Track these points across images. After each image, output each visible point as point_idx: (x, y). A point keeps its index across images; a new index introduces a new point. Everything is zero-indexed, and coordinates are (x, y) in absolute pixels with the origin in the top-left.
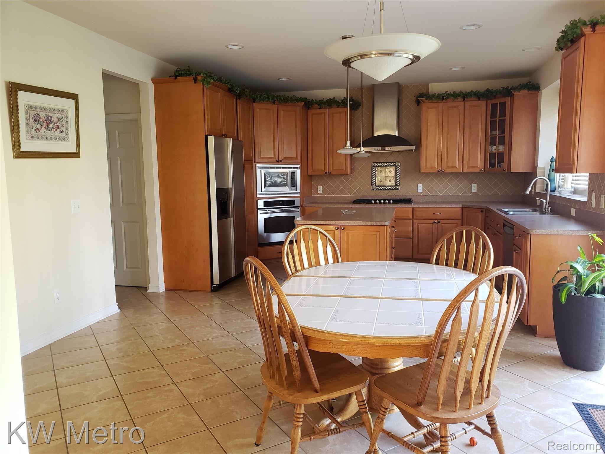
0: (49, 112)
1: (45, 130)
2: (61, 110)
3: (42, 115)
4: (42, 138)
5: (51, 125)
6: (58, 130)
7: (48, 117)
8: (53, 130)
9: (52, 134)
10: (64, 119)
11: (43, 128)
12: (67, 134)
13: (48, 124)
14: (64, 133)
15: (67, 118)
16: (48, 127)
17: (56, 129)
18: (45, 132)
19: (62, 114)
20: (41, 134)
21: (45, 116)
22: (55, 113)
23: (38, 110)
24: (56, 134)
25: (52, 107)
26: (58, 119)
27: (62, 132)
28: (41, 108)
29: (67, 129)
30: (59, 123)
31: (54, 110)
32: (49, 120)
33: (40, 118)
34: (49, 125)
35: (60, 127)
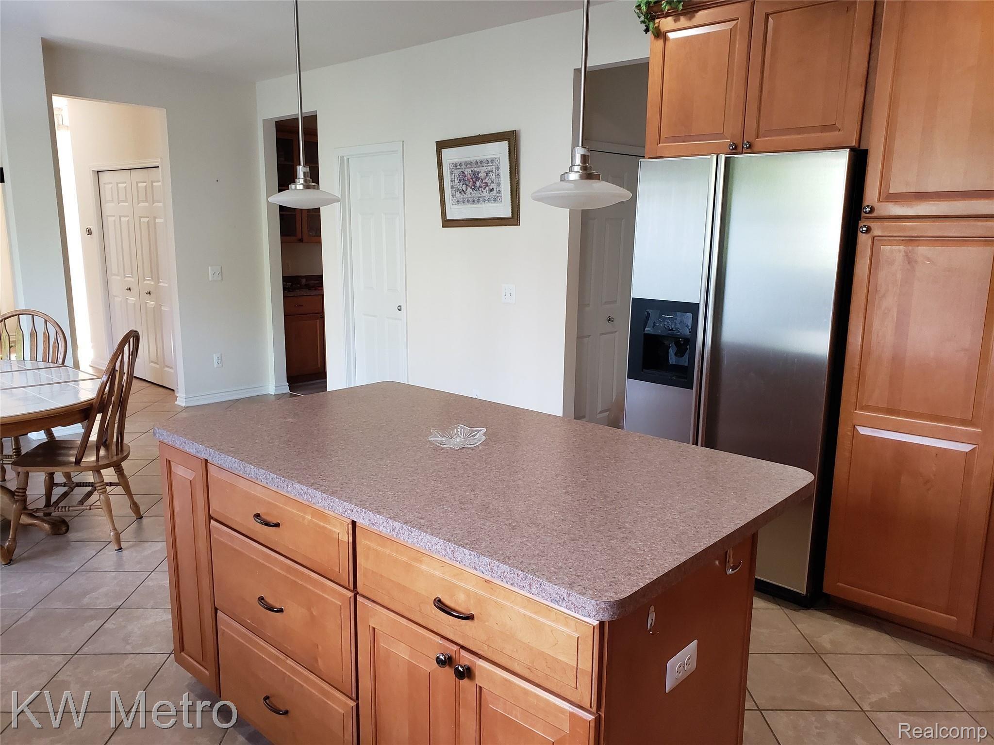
0: (475, 166)
1: (471, 191)
2: (490, 161)
3: (468, 171)
4: (468, 201)
5: (478, 184)
6: (487, 188)
7: (474, 173)
8: (480, 189)
9: (480, 195)
10: (494, 172)
11: (469, 188)
12: (499, 192)
13: (474, 183)
14: (495, 192)
15: (498, 170)
16: (474, 186)
17: (484, 187)
18: (471, 193)
19: (491, 166)
20: (467, 196)
21: (471, 173)
22: (483, 166)
23: (463, 166)
24: (484, 194)
25: (478, 159)
26: (487, 173)
27: (492, 190)
28: (466, 164)
29: (499, 185)
30: (487, 179)
31: (481, 162)
32: (475, 177)
33: (465, 176)
34: (476, 183)
35: (489, 184)
